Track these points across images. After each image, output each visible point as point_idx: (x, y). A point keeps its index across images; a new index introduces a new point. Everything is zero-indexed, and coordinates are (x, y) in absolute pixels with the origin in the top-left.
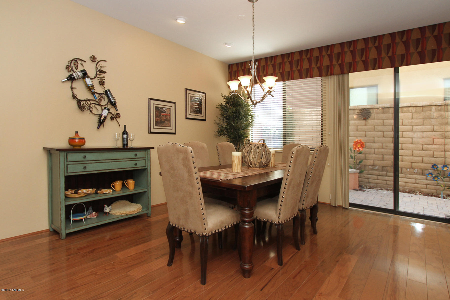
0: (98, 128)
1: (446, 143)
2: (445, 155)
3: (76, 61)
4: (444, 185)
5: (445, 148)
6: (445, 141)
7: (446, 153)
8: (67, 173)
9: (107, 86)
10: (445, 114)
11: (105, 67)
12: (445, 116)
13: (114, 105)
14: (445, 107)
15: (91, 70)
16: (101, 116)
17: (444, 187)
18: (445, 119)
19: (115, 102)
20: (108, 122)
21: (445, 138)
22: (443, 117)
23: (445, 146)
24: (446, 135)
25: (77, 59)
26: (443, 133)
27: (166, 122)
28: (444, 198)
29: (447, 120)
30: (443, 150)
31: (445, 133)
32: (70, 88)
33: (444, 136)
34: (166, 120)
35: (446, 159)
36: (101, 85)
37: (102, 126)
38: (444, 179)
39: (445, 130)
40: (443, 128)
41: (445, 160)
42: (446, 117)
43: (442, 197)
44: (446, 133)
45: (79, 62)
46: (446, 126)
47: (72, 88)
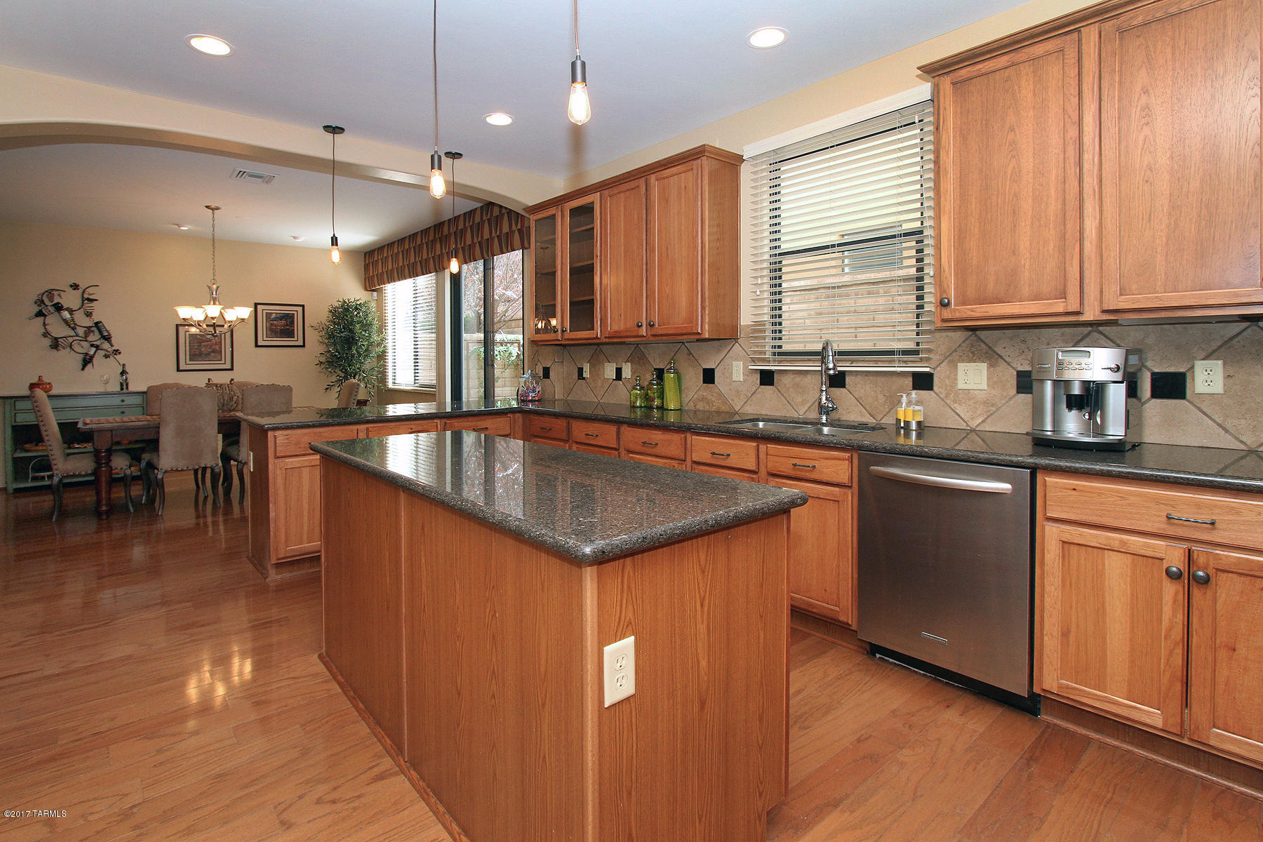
0: (83, 369)
3: (50, 293)
8: (15, 422)
9: (96, 318)
11: (93, 293)
13: (108, 339)
15: (70, 299)
16: (87, 354)
19: (109, 335)
20: (99, 359)
25: (52, 290)
27: (212, 354)
32: (42, 324)
34: (213, 352)
36: (87, 316)
37: (90, 366)
45: (56, 293)
47: (45, 325)
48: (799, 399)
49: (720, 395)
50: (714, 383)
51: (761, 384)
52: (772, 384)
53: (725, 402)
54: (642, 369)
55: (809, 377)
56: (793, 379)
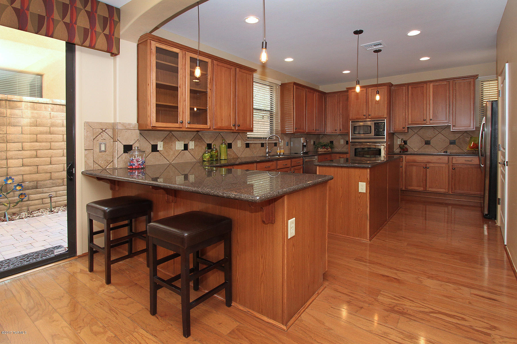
1: (8, 148)
2: (7, 164)
4: (8, 202)
5: (8, 154)
6: (7, 146)
7: (9, 161)
10: (6, 113)
12: (6, 114)
14: (6, 102)
17: (8, 205)
18: (6, 119)
21: (7, 142)
22: (3, 116)
23: (6, 152)
24: (8, 138)
26: (3, 136)
28: (10, 220)
29: (9, 120)
30: (5, 157)
31: (6, 136)
33: (5, 140)
35: (9, 169)
38: (8, 196)
39: (6, 131)
40: (3, 130)
41: (7, 171)
42: (8, 115)
43: (8, 220)
44: (8, 136)
46: (8, 127)
48: (255, 151)
49: (234, 152)
50: (231, 148)
51: (246, 147)
52: (249, 147)
53: (236, 154)
54: (200, 144)
55: (257, 144)
56: (254, 145)
